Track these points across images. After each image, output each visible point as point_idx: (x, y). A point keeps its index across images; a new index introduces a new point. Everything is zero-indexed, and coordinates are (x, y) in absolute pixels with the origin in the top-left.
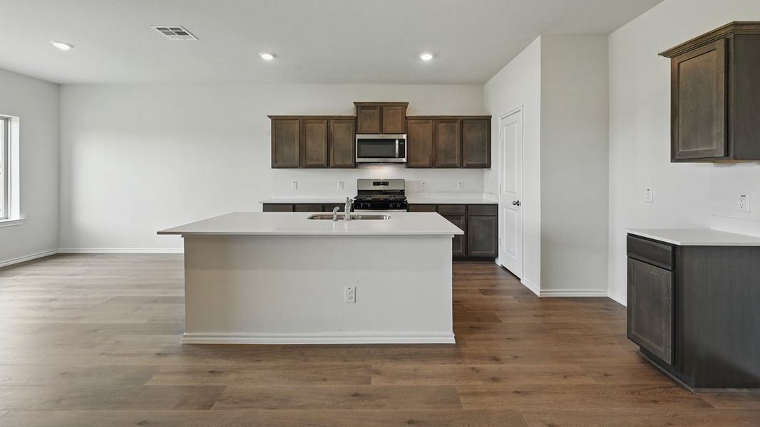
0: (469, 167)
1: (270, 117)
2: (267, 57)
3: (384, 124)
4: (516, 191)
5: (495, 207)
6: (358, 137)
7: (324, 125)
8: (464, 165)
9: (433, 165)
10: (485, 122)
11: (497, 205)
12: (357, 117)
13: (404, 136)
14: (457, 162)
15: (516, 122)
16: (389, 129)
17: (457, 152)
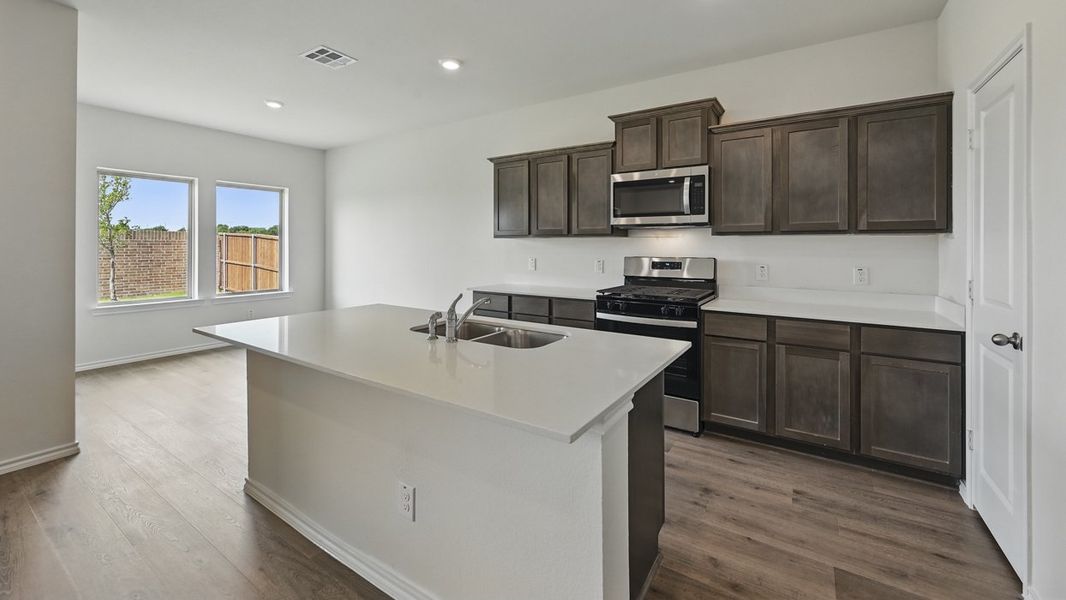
0: (874, 229)
1: (491, 160)
2: (451, 66)
3: (665, 149)
4: (1010, 302)
5: (956, 340)
6: (618, 178)
7: (563, 164)
8: (862, 225)
9: (773, 228)
10: (937, 111)
11: (962, 335)
12: (615, 143)
13: (704, 170)
14: (840, 218)
15: (1012, 88)
16: (676, 158)
17: (842, 194)
